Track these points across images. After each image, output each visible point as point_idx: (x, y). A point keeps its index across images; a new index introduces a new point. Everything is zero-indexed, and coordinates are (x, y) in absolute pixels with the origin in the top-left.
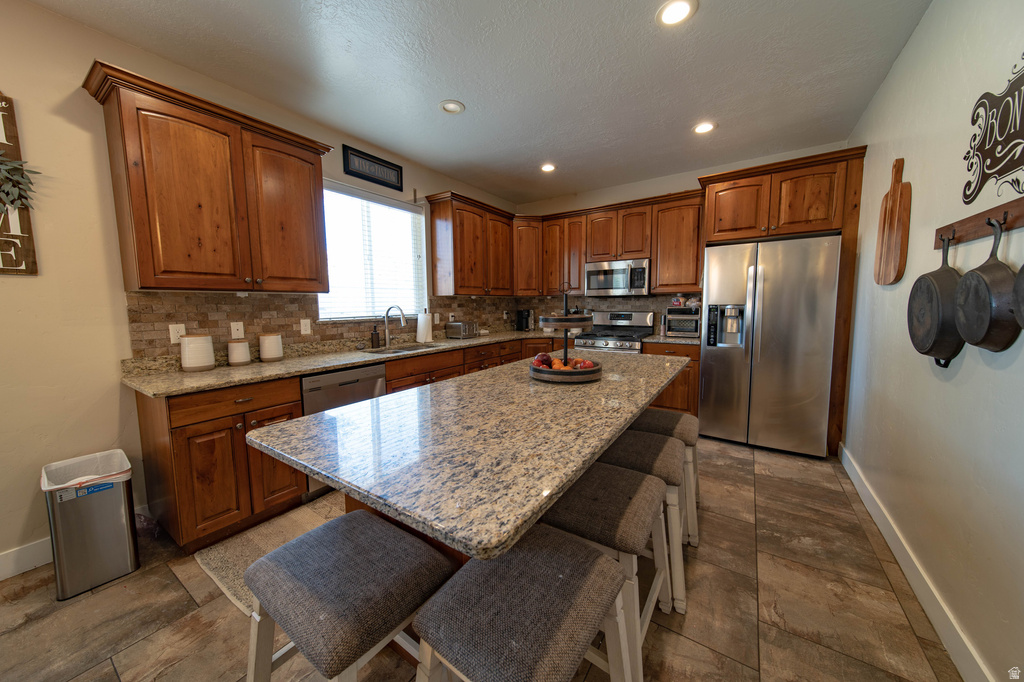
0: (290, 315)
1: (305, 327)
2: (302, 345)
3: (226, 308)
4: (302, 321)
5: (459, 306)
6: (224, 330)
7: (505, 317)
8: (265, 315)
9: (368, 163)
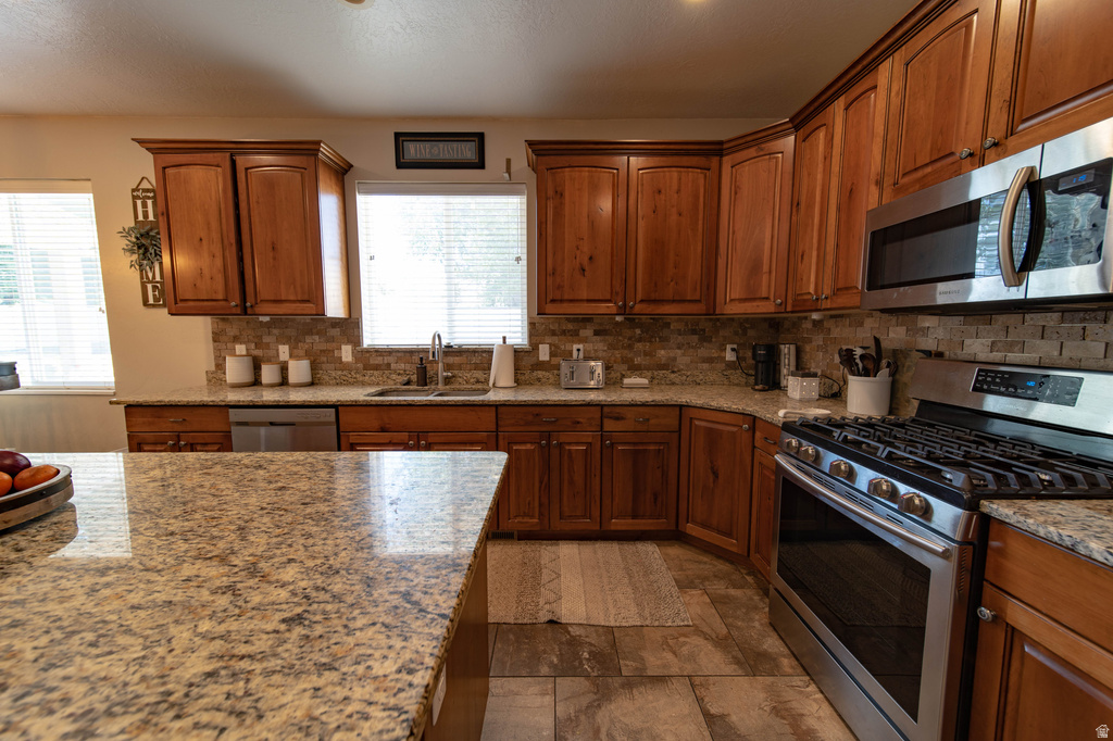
0: (332, 339)
1: (346, 354)
2: (340, 373)
3: (276, 331)
4: (343, 347)
5: (596, 333)
6: (275, 352)
7: (730, 356)
8: (309, 339)
9: (428, 145)
